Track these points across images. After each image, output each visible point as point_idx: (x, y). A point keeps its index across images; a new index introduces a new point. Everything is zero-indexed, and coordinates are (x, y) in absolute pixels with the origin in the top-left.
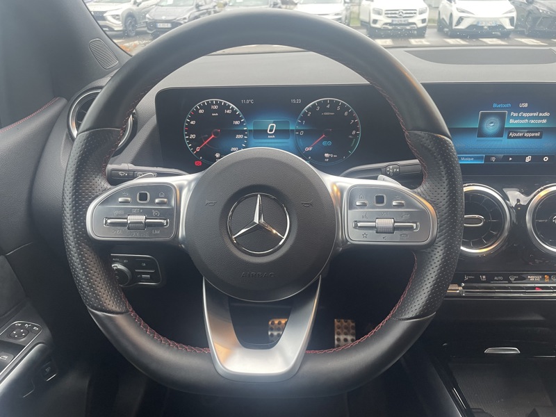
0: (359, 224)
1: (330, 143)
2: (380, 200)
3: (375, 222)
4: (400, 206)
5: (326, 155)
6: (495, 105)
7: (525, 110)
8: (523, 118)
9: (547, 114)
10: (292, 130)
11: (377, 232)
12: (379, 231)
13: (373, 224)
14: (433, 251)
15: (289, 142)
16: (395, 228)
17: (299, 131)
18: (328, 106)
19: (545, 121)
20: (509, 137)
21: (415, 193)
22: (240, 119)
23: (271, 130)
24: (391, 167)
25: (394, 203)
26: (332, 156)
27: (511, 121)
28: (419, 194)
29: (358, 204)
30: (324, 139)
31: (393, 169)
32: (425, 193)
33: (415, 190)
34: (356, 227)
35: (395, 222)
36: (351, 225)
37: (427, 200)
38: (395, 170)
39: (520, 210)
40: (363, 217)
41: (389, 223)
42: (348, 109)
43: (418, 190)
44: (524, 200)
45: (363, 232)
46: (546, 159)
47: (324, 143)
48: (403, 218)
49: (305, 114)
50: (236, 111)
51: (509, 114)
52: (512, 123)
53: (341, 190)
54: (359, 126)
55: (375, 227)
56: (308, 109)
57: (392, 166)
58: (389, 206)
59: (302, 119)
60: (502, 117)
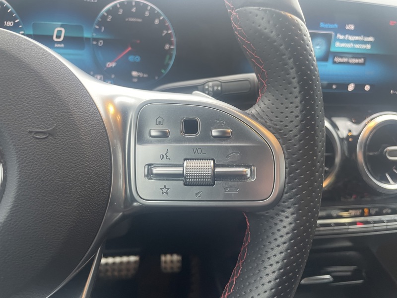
0: (156, 170)
1: (137, 59)
2: (190, 127)
3: (182, 166)
4: (223, 137)
5: (134, 73)
6: (322, 25)
7: (351, 33)
8: (348, 41)
9: (371, 39)
10: (88, 39)
11: (185, 184)
12: (189, 181)
13: (178, 170)
14: (277, 214)
15: (84, 54)
16: (216, 177)
17: (97, 40)
18: (134, 10)
19: (368, 47)
20: (335, 63)
21: (248, 115)
22: (13, 19)
23: (58, 37)
24: (210, 84)
25: (215, 133)
26: (141, 75)
27: (338, 44)
28: (253, 117)
29: (153, 133)
30: (130, 53)
31: (213, 86)
32: (265, 117)
33: (248, 111)
34: (149, 175)
35: (215, 166)
36: (141, 171)
37: (268, 128)
38: (215, 88)
39: (351, 141)
40: (162, 157)
41: (205, 167)
42: (158, 15)
43: (252, 110)
44: (355, 129)
45: (161, 183)
46: (367, 88)
47: (131, 58)
48: (229, 159)
49: (104, 17)
50: (7, 8)
51: (336, 35)
52: (338, 46)
53: (123, 111)
54: (174, 39)
55: (181, 175)
56: (108, 12)
57: (212, 82)
58: (207, 137)
59: (99, 24)
60: (328, 39)
